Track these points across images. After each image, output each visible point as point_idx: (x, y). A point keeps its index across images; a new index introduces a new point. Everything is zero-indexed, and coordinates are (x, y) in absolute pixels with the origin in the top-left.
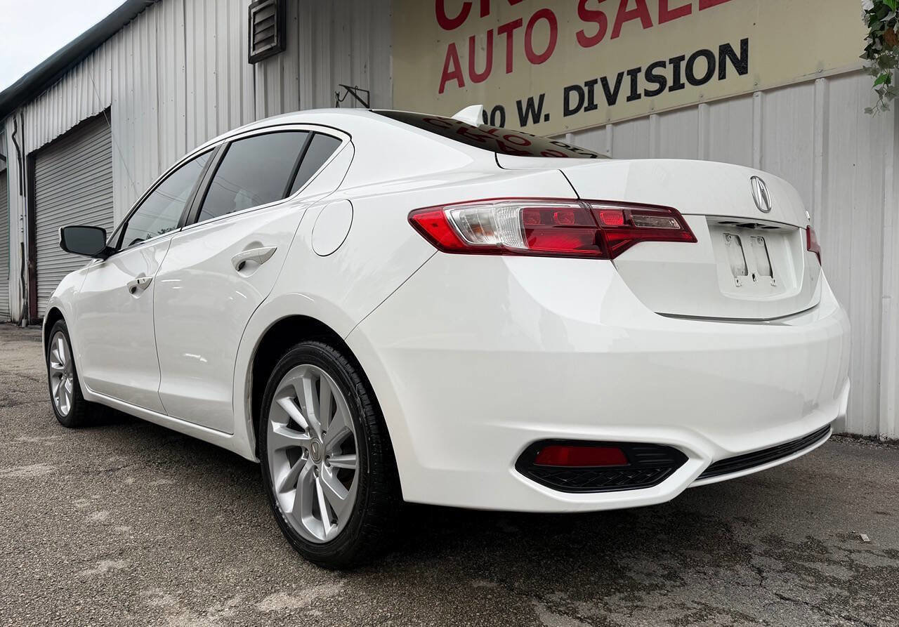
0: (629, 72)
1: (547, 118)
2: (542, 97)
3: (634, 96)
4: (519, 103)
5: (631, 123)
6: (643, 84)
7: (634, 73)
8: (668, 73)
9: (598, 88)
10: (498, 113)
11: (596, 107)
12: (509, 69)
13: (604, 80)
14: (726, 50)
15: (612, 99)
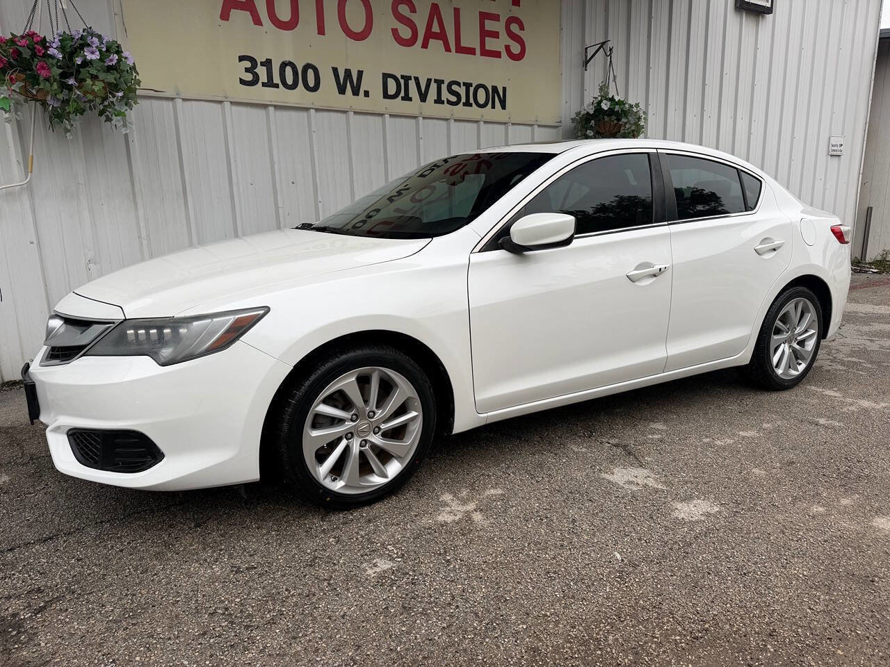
0: (436, 81)
1: (367, 94)
2: (360, 73)
3: (439, 101)
4: (335, 70)
5: (435, 121)
6: (445, 95)
7: (439, 83)
8: (462, 91)
9: (412, 84)
10: (310, 73)
11: (410, 99)
12: (321, 31)
13: (417, 79)
14: (495, 89)
15: (423, 97)
